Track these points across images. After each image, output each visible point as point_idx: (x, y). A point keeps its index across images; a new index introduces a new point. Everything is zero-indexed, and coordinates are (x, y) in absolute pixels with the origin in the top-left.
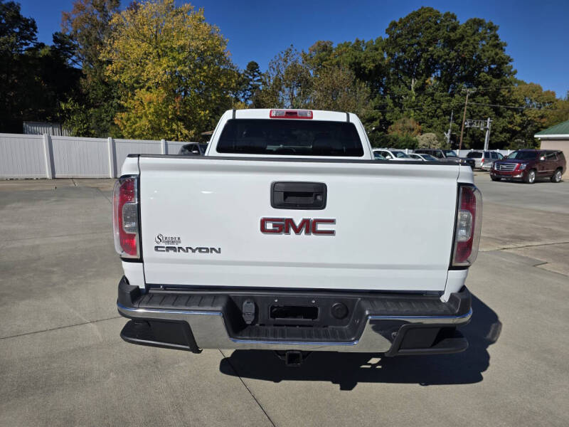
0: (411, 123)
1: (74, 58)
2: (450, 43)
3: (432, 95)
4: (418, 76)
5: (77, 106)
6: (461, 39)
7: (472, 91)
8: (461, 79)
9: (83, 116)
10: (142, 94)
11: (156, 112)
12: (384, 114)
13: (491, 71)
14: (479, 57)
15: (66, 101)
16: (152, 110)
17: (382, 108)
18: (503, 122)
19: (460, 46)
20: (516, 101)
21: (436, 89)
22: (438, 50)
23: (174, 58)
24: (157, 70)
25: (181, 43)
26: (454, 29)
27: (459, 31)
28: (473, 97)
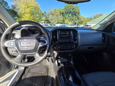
0: (67, 21)
1: (16, 9)
2: (73, 9)
3: (70, 17)
4: (68, 14)
5: (17, 18)
6: (74, 9)
7: (75, 16)
8: (74, 15)
9: (19, 19)
10: (26, 15)
11: (29, 18)
12: (64, 19)
13: (78, 14)
14: (76, 12)
15: (15, 17)
16: (28, 18)
17: (63, 19)
18: (79, 21)
19: (74, 10)
20: (80, 18)
21: (71, 16)
22: (71, 10)
23: (31, 8)
24: (28, 10)
25: (31, 5)
26: (73, 7)
27: (74, 7)
28: (75, 17)
